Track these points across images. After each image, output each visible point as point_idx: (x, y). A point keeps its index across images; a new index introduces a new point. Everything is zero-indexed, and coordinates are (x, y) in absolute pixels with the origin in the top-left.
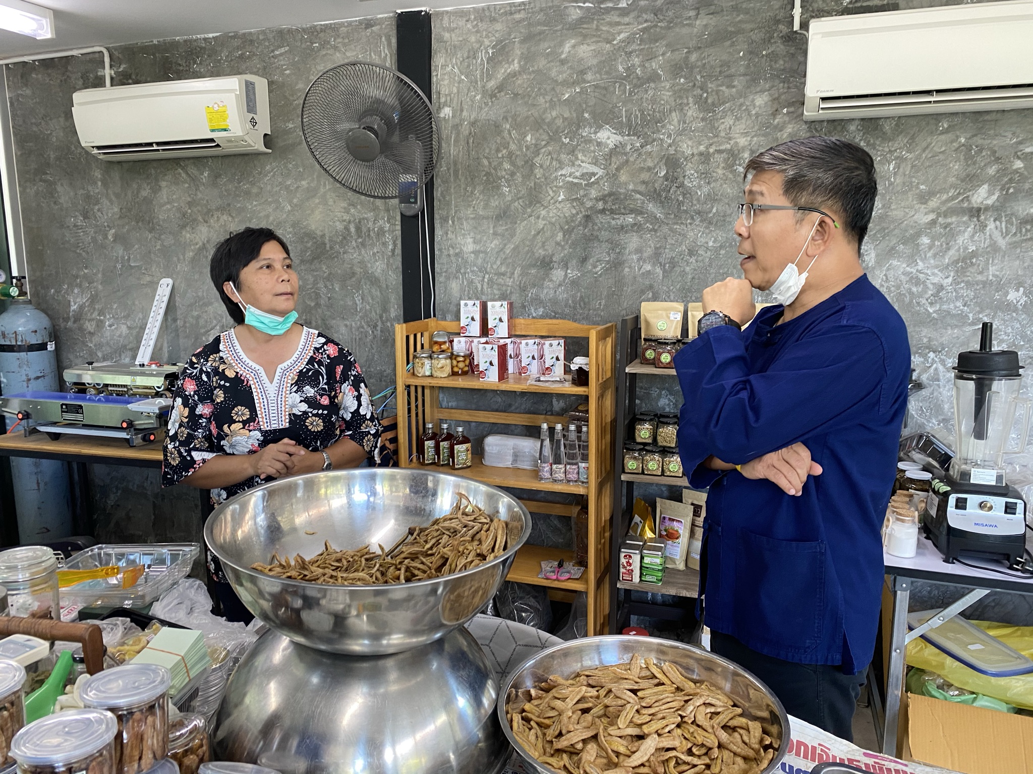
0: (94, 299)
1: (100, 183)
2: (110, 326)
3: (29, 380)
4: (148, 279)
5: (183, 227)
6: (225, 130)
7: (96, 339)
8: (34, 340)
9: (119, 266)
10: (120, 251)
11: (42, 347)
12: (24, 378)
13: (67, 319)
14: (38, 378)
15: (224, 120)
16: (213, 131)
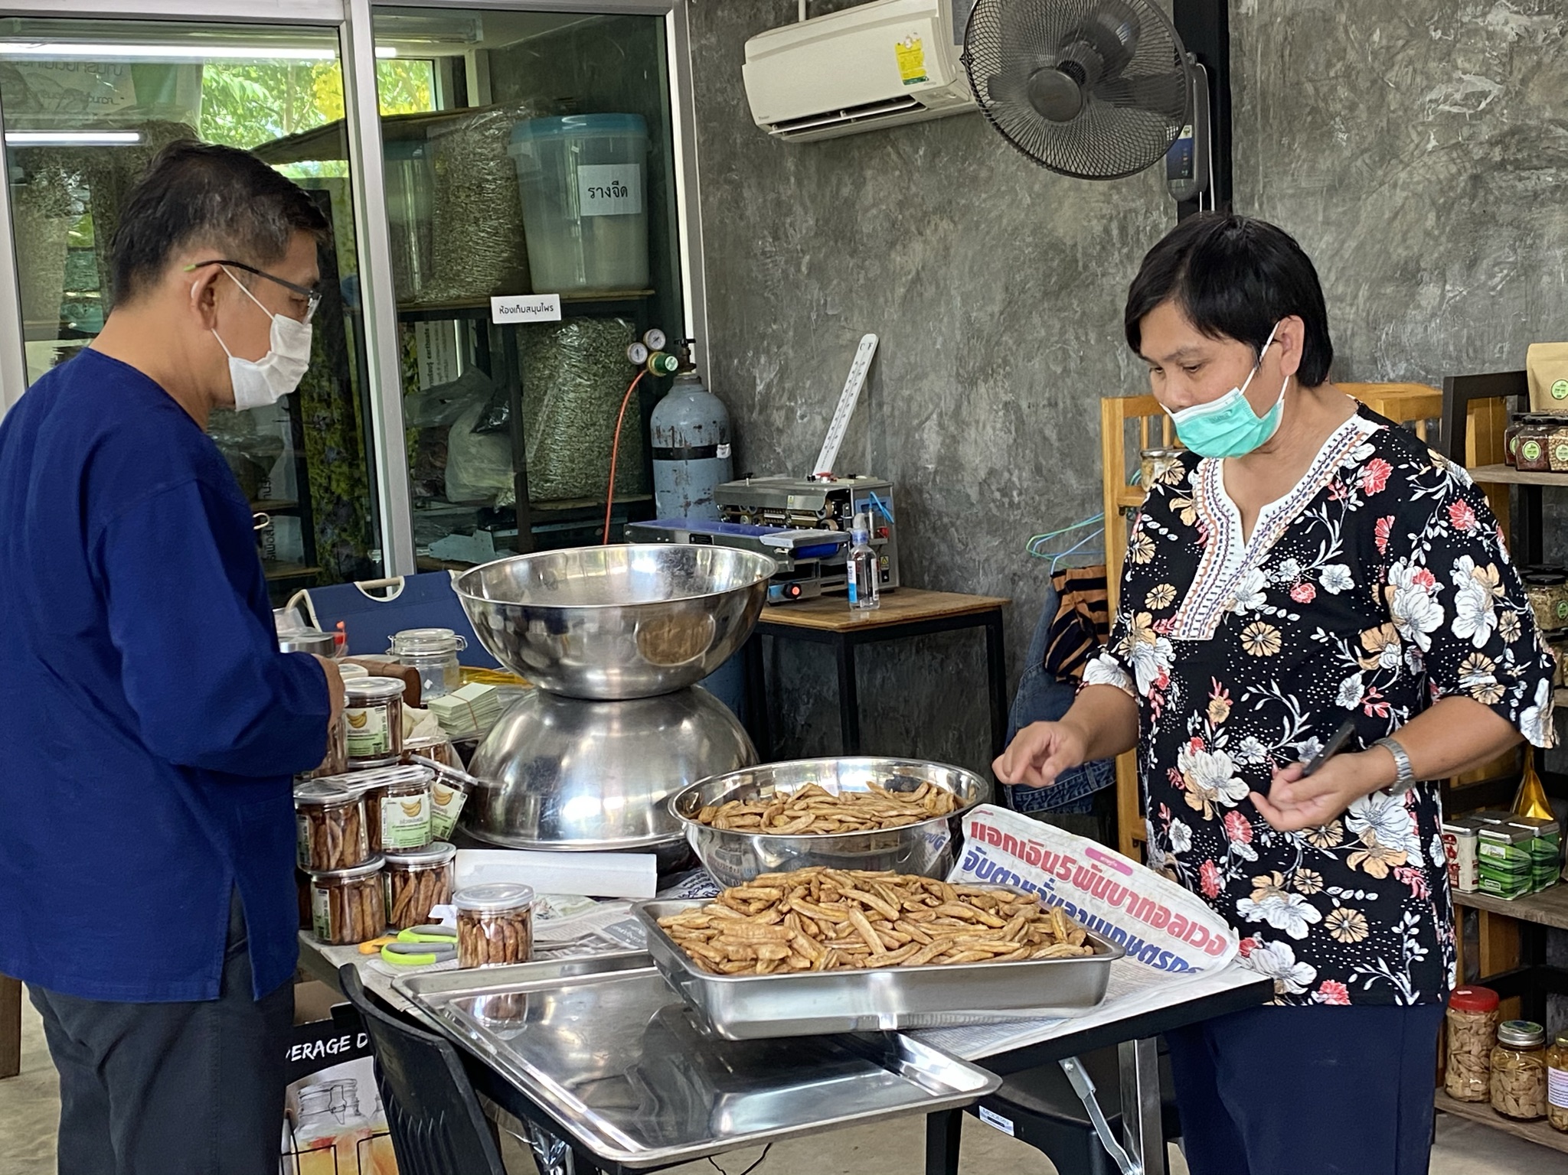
0: (783, 373)
1: (793, 180)
2: (802, 417)
3: (688, 504)
4: (848, 335)
5: (892, 245)
6: (922, 80)
7: (784, 440)
8: (696, 441)
9: (814, 316)
10: (815, 292)
11: (709, 452)
12: (682, 501)
13: (751, 409)
14: (700, 502)
15: (920, 64)
16: (906, 82)
